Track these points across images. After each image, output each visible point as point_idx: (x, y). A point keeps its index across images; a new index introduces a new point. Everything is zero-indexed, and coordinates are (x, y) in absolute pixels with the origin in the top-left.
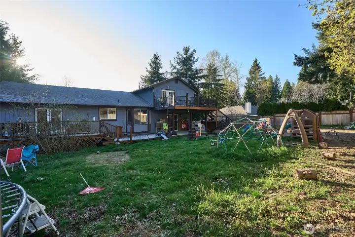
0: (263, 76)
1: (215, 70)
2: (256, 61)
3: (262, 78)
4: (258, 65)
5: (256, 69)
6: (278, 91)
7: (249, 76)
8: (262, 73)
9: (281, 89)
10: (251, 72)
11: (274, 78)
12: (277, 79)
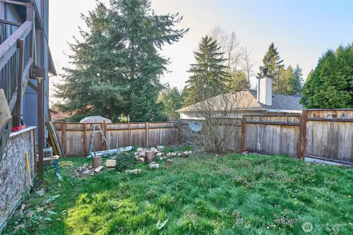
0: (281, 64)
1: (213, 46)
2: (272, 46)
3: (280, 67)
4: (274, 51)
5: (272, 56)
6: (299, 84)
7: (263, 65)
8: (280, 60)
9: (303, 82)
10: (266, 60)
11: (294, 68)
12: (299, 70)
